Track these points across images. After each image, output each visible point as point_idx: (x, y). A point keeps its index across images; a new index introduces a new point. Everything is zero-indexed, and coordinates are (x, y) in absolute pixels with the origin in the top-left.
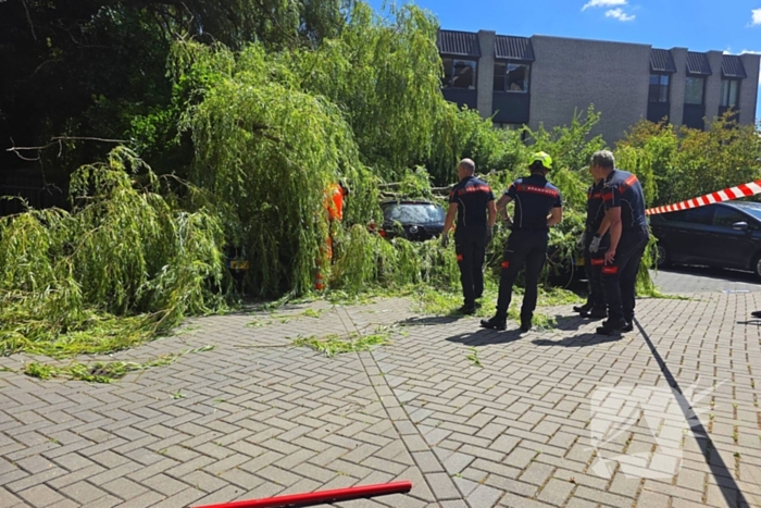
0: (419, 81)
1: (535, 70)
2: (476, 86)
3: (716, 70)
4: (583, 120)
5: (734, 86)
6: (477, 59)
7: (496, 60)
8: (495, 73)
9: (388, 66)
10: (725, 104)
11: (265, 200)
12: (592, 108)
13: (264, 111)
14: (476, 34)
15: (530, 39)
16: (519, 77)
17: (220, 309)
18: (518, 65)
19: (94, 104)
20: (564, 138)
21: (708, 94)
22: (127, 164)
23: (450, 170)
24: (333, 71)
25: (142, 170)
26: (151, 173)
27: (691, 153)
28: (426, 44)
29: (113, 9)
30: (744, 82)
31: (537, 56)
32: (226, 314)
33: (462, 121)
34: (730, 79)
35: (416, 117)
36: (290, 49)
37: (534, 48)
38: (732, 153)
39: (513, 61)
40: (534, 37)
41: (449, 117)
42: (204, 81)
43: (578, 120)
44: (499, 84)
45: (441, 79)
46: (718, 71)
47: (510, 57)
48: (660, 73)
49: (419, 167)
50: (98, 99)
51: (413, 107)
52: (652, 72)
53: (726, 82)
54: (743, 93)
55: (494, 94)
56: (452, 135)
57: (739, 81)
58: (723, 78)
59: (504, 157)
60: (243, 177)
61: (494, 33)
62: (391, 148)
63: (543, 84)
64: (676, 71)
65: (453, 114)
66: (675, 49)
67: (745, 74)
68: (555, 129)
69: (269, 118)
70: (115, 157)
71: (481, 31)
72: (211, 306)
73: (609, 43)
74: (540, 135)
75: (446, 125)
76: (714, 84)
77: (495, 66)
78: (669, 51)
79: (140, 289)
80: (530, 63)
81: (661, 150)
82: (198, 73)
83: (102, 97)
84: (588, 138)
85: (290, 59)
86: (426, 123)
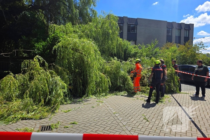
0: (113, 33)
1: (138, 27)
2: (123, 31)
3: (183, 28)
4: (154, 43)
5: (187, 31)
6: (123, 24)
7: (128, 24)
8: (128, 27)
9: (105, 29)
10: (185, 36)
11: (77, 69)
12: (156, 39)
13: (79, 46)
14: (123, 17)
15: (136, 19)
16: (134, 28)
17: (68, 102)
18: (133, 26)
19: (22, 38)
20: (149, 47)
21: (181, 34)
22: (39, 60)
23: (121, 57)
24: (91, 31)
25: (44, 62)
26: (46, 63)
27: (181, 51)
28: (115, 24)
29: (27, 12)
30: (190, 31)
31: (138, 24)
32: (70, 104)
33: (124, 43)
34: (187, 30)
35: (112, 43)
36: (79, 25)
37: (138, 21)
38: (191, 51)
39: (132, 25)
40: (138, 18)
41: (121, 42)
42: (59, 36)
43: (153, 43)
44: (129, 31)
45: (119, 33)
46: (184, 28)
47: (131, 24)
48: (169, 28)
49: (115, 57)
50: (23, 37)
51: (112, 40)
52: (167, 28)
53: (186, 31)
54: (190, 33)
55: (127, 33)
56: (122, 47)
57: (189, 30)
58: (185, 30)
59: (135, 53)
60: (73, 64)
61: (127, 17)
62: (105, 51)
63: (140, 30)
64: (173, 28)
65: (122, 42)
66: (173, 22)
67: (190, 29)
68: (147, 45)
69: (80, 48)
70: (36, 59)
71: (124, 17)
72: (65, 101)
73: (156, 20)
74: (143, 46)
75: (120, 45)
76: (183, 31)
77: (128, 26)
78: (172, 23)
79: (47, 98)
80: (137, 25)
81: (174, 51)
82: (57, 33)
83: (24, 36)
84: (155, 47)
85: (79, 27)
86: (115, 44)
